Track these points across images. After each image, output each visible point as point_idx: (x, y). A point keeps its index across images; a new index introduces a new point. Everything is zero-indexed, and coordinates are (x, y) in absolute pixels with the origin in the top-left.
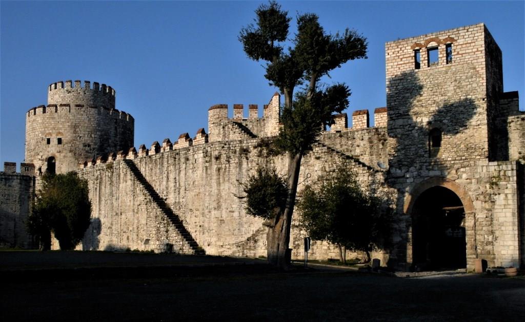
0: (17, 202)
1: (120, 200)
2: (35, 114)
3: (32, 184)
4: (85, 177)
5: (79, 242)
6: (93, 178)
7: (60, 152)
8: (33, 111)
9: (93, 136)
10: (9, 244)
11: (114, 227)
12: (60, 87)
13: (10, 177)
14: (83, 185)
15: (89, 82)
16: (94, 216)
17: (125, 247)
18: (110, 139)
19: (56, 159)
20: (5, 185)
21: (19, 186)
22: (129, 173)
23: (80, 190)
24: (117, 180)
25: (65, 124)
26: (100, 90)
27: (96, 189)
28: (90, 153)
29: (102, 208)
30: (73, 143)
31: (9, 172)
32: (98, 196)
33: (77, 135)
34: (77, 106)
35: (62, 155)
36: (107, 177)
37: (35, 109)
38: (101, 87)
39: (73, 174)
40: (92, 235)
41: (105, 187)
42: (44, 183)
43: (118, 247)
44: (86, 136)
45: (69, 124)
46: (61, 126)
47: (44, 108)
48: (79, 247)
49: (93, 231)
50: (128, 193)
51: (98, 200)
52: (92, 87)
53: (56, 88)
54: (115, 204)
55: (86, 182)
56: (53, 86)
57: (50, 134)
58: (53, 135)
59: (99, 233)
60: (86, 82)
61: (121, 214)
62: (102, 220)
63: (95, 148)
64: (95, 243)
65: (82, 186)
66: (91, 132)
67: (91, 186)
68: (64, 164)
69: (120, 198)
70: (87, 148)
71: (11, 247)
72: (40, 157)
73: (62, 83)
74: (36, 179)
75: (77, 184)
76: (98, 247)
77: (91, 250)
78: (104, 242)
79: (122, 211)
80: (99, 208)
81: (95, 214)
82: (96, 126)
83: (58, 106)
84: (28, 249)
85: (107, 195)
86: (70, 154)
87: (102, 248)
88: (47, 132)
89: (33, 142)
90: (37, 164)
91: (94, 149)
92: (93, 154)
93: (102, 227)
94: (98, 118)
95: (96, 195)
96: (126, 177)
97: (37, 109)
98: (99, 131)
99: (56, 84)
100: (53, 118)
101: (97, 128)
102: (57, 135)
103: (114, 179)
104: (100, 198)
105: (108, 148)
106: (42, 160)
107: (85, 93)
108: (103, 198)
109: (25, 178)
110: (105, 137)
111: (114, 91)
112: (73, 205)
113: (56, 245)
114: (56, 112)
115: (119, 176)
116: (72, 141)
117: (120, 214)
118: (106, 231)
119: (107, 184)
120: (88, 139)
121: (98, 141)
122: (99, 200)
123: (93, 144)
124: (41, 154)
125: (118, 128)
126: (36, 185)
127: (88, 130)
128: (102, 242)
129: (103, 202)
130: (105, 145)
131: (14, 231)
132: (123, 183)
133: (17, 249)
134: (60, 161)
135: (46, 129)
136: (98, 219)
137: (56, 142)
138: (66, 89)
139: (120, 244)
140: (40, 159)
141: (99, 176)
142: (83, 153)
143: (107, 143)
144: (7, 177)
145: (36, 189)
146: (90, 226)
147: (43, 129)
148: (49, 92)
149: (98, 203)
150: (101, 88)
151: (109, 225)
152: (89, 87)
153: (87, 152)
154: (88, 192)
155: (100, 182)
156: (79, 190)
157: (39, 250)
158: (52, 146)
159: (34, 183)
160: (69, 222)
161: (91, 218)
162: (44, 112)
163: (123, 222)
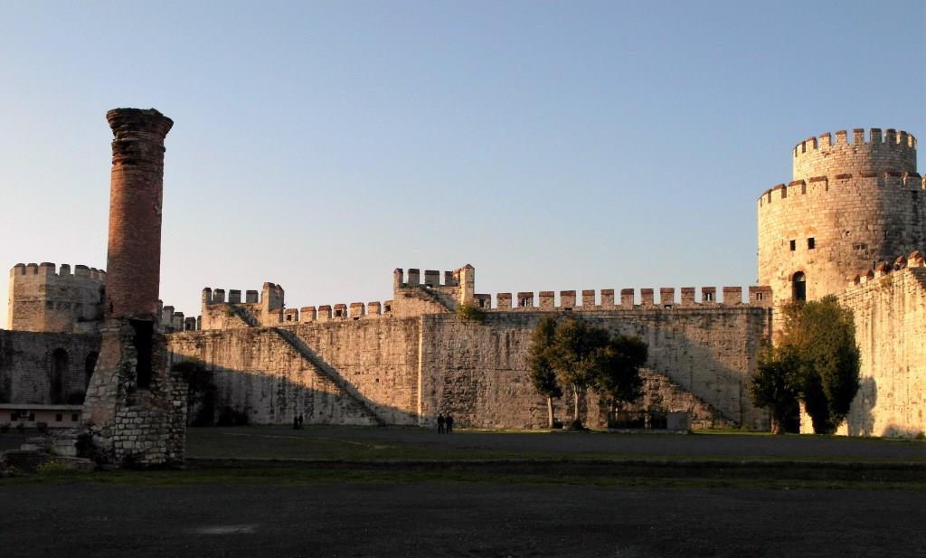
0: (743, 353)
1: (905, 345)
2: (770, 201)
3: (767, 322)
4: (850, 304)
5: (842, 420)
6: (861, 305)
7: (812, 262)
8: (766, 196)
9: (870, 227)
10: (732, 423)
11: (896, 394)
12: (812, 148)
13: (732, 312)
14: (847, 318)
15: (862, 131)
16: (864, 374)
17: (915, 432)
18: (904, 229)
19: (806, 274)
20: (724, 325)
21: (746, 325)
22: (919, 292)
23: (841, 329)
24: (899, 307)
25: (819, 213)
26: (883, 141)
27: (867, 325)
28: (866, 259)
29: (877, 359)
30: (835, 245)
31: (732, 303)
32: (870, 338)
33: (841, 229)
34: (839, 177)
35: (817, 266)
36: (884, 303)
37: (770, 192)
38: (884, 135)
39: (831, 300)
40: (862, 407)
41: (881, 321)
42: (787, 319)
43: (905, 430)
44: (858, 229)
45: (827, 211)
46: (812, 217)
47: (784, 188)
48: (842, 430)
49: (863, 401)
50: (919, 330)
51: (870, 345)
52: (867, 137)
53: (804, 151)
54: (898, 351)
55: (851, 314)
56: (800, 147)
57: (795, 232)
58: (800, 234)
59: (873, 404)
60: (856, 131)
61: (908, 370)
62: (878, 382)
63: (876, 249)
64: (867, 422)
65: (845, 320)
66: (867, 221)
67: (858, 320)
68: (820, 284)
69: (905, 341)
70: (861, 251)
71: (734, 427)
72: (779, 274)
73: (815, 139)
74: (773, 312)
75: (837, 318)
76: (872, 428)
77: (861, 434)
78: (881, 421)
79: (910, 364)
80: (873, 360)
81: (865, 371)
82: (875, 209)
83: (807, 182)
84: (762, 431)
85: (884, 336)
86: (829, 265)
87: (878, 432)
88: (790, 229)
89: (769, 249)
90: (776, 285)
91: (873, 251)
92: (872, 261)
93: (878, 394)
94: (879, 193)
95: (867, 336)
96: (915, 301)
97: (772, 193)
98: (883, 217)
99: (804, 143)
100: (800, 205)
101: (878, 213)
102: (806, 233)
103: (895, 306)
104: (873, 340)
105: (901, 247)
106: (783, 279)
107: (855, 152)
108: (878, 342)
109: (755, 312)
110: (894, 227)
111: (913, 139)
112: (831, 355)
113: (807, 425)
114: (804, 192)
115: (903, 299)
116: (832, 242)
117: (905, 369)
118: (884, 402)
119: (884, 316)
120: (861, 233)
121: (880, 236)
122: (873, 345)
123: (870, 242)
124: (781, 269)
125: (919, 207)
126: (774, 322)
127: (860, 218)
128: (877, 419)
129: (878, 349)
130: (895, 242)
131: (740, 401)
132: (910, 311)
133: (743, 432)
134: (813, 278)
135: (788, 225)
136: (872, 378)
137: (805, 244)
138: (820, 149)
139: (907, 425)
140: (779, 278)
141: (871, 302)
142: (854, 260)
143: (898, 237)
144: (725, 311)
145: (774, 329)
146: (859, 391)
147: (783, 226)
148: (794, 158)
149: (870, 350)
150: (886, 138)
151: (890, 391)
152: (862, 139)
153: (861, 258)
154: (855, 332)
155: (872, 313)
156: (839, 327)
157: (771, 434)
158: (799, 254)
159: (770, 319)
160: (825, 385)
161: (860, 377)
162: (784, 195)
163: (911, 384)
